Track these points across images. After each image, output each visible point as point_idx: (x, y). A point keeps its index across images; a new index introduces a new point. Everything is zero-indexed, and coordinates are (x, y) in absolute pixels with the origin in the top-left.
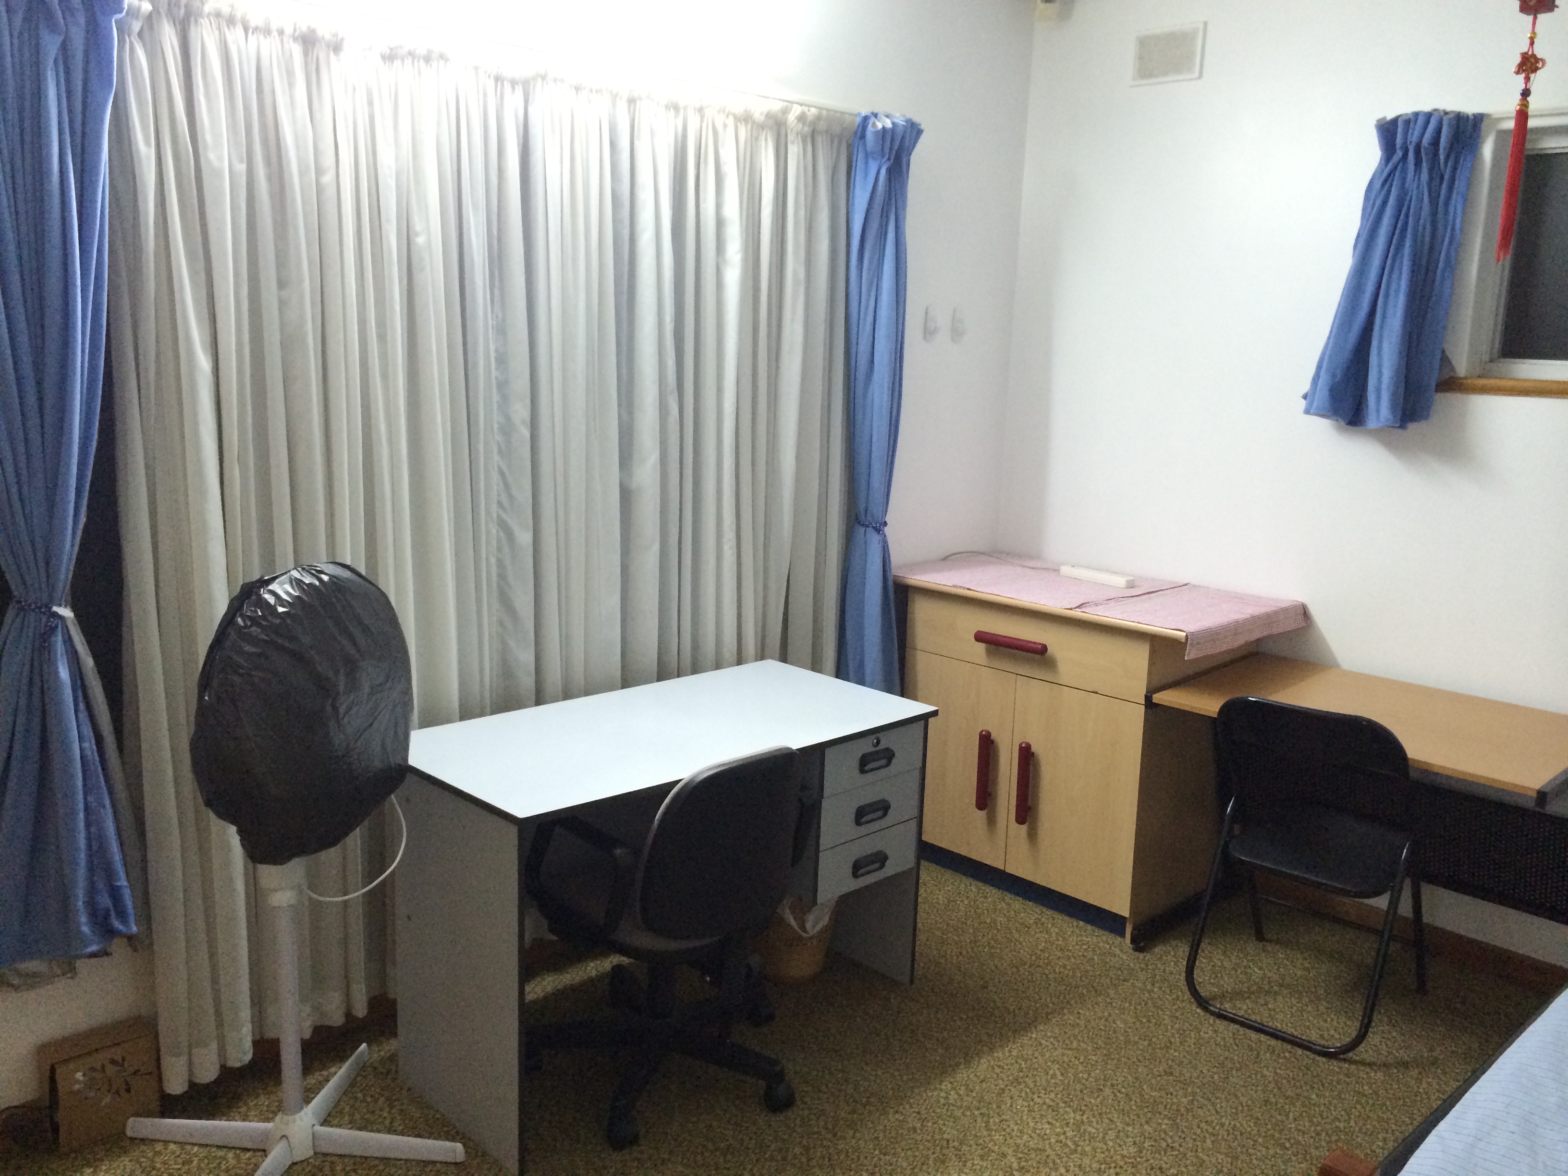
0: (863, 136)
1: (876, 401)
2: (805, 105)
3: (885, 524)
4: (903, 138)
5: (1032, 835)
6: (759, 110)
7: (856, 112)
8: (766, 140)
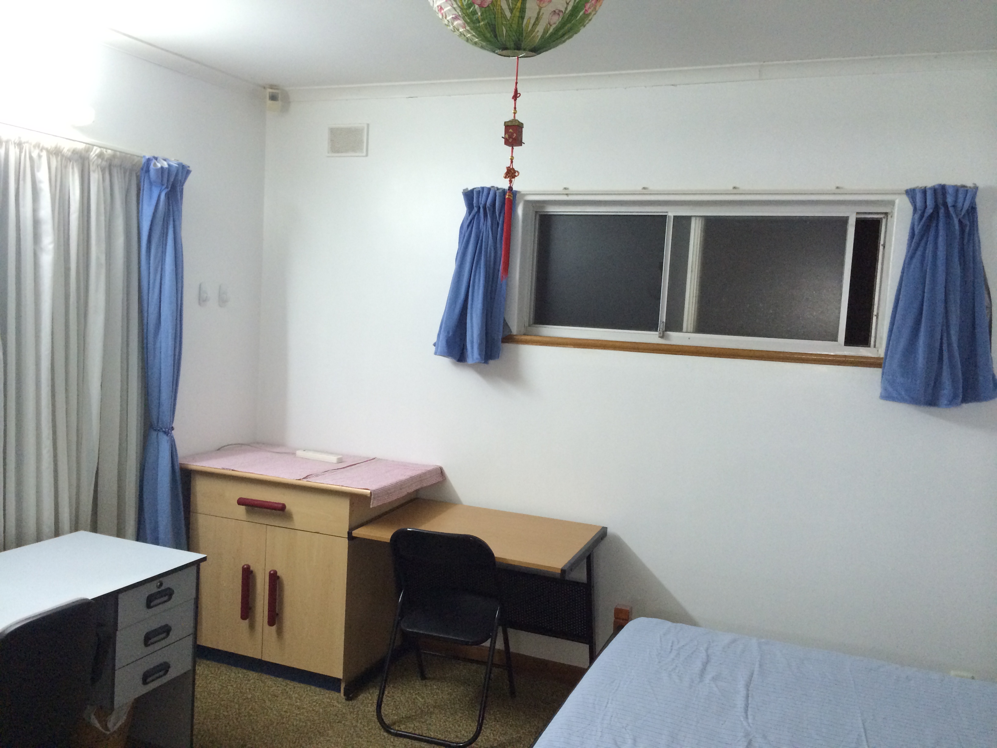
0: (148, 171)
1: (163, 345)
2: (104, 148)
3: (172, 429)
4: (177, 175)
5: (280, 632)
6: (67, 147)
7: (142, 155)
8: (73, 168)
